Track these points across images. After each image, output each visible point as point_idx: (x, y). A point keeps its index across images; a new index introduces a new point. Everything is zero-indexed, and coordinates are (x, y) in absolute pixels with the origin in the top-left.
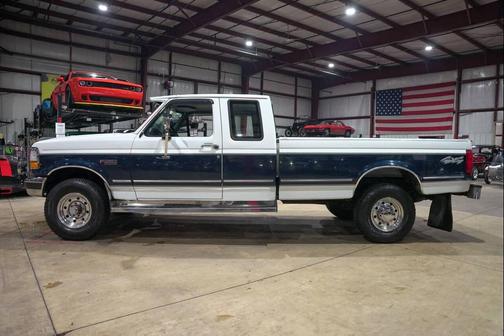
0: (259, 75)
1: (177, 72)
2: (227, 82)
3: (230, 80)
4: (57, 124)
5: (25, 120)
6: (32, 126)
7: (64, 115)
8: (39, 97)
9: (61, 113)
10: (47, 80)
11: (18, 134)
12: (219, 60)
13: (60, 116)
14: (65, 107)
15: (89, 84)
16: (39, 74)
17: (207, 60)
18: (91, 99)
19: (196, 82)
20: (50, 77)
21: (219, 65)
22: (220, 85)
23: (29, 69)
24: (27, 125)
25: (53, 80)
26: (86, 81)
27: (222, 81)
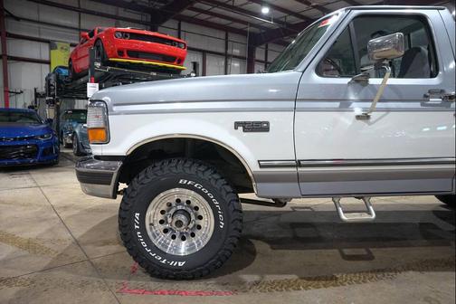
0: (264, 46)
2: (233, 53)
3: (237, 52)
4: (88, 84)
5: (35, 90)
6: (44, 96)
7: (96, 74)
8: (48, 66)
9: (94, 71)
10: (56, 48)
11: (28, 105)
12: (227, 29)
13: (92, 75)
14: (98, 65)
15: (126, 36)
16: (48, 42)
17: (214, 30)
18: (129, 55)
19: (204, 53)
20: (59, 45)
21: (227, 35)
22: (227, 56)
23: (37, 36)
24: (37, 95)
25: (62, 48)
26: (122, 32)
27: (229, 52)
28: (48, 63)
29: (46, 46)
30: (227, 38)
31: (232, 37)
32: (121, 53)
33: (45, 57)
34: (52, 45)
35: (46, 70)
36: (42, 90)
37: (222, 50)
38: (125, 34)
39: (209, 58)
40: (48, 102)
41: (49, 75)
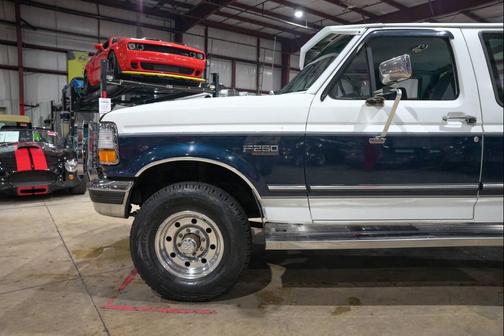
0: (298, 53)
1: (214, 49)
2: (266, 61)
3: (269, 59)
4: (100, 99)
5: (52, 102)
6: (60, 109)
7: (109, 88)
8: (65, 77)
9: (106, 85)
10: (74, 58)
11: (44, 119)
12: (258, 35)
13: (104, 89)
14: (110, 78)
15: (140, 47)
16: (65, 51)
17: (245, 36)
18: (143, 67)
19: (234, 61)
20: (77, 55)
21: (258, 41)
22: (258, 64)
23: (55, 46)
24: (54, 108)
25: (80, 58)
26: (136, 43)
27: (261, 60)
28: (66, 74)
29: (63, 56)
30: (258, 44)
31: (264, 43)
32: (134, 66)
33: (62, 68)
34: (69, 55)
35: (63, 81)
36: (59, 103)
37: (253, 58)
38: (139, 45)
39: (239, 67)
40: (62, 116)
41: (66, 87)
